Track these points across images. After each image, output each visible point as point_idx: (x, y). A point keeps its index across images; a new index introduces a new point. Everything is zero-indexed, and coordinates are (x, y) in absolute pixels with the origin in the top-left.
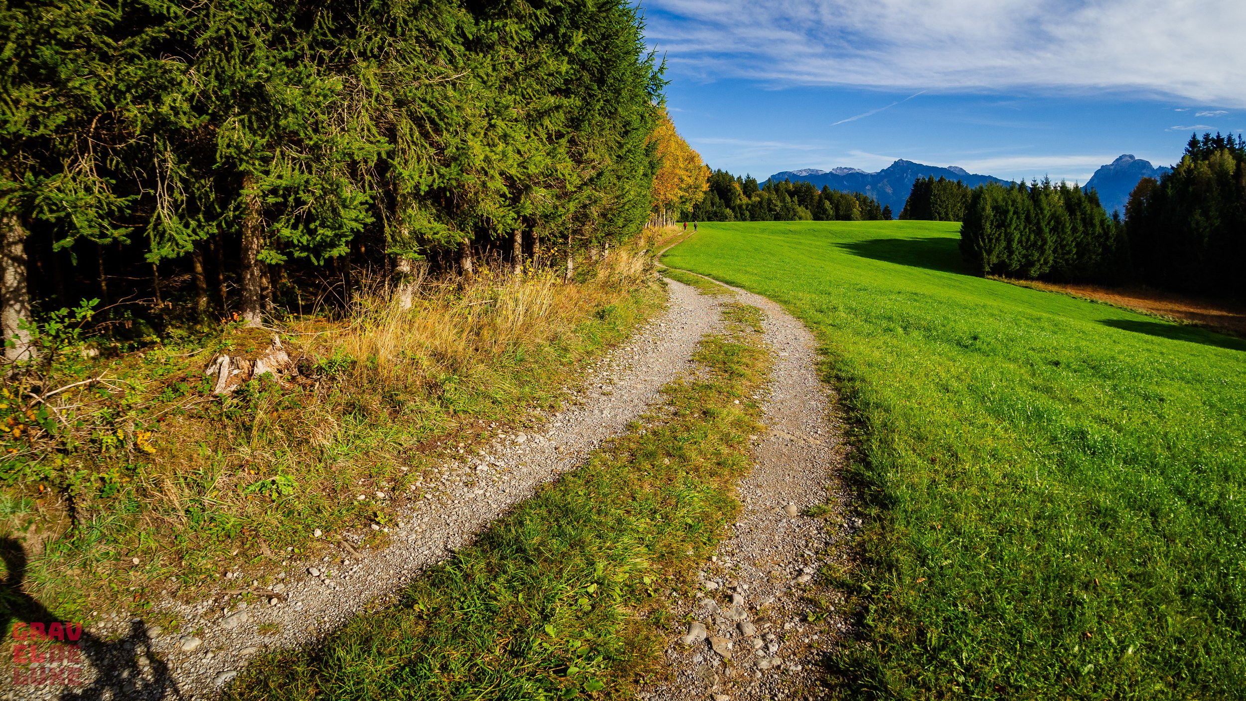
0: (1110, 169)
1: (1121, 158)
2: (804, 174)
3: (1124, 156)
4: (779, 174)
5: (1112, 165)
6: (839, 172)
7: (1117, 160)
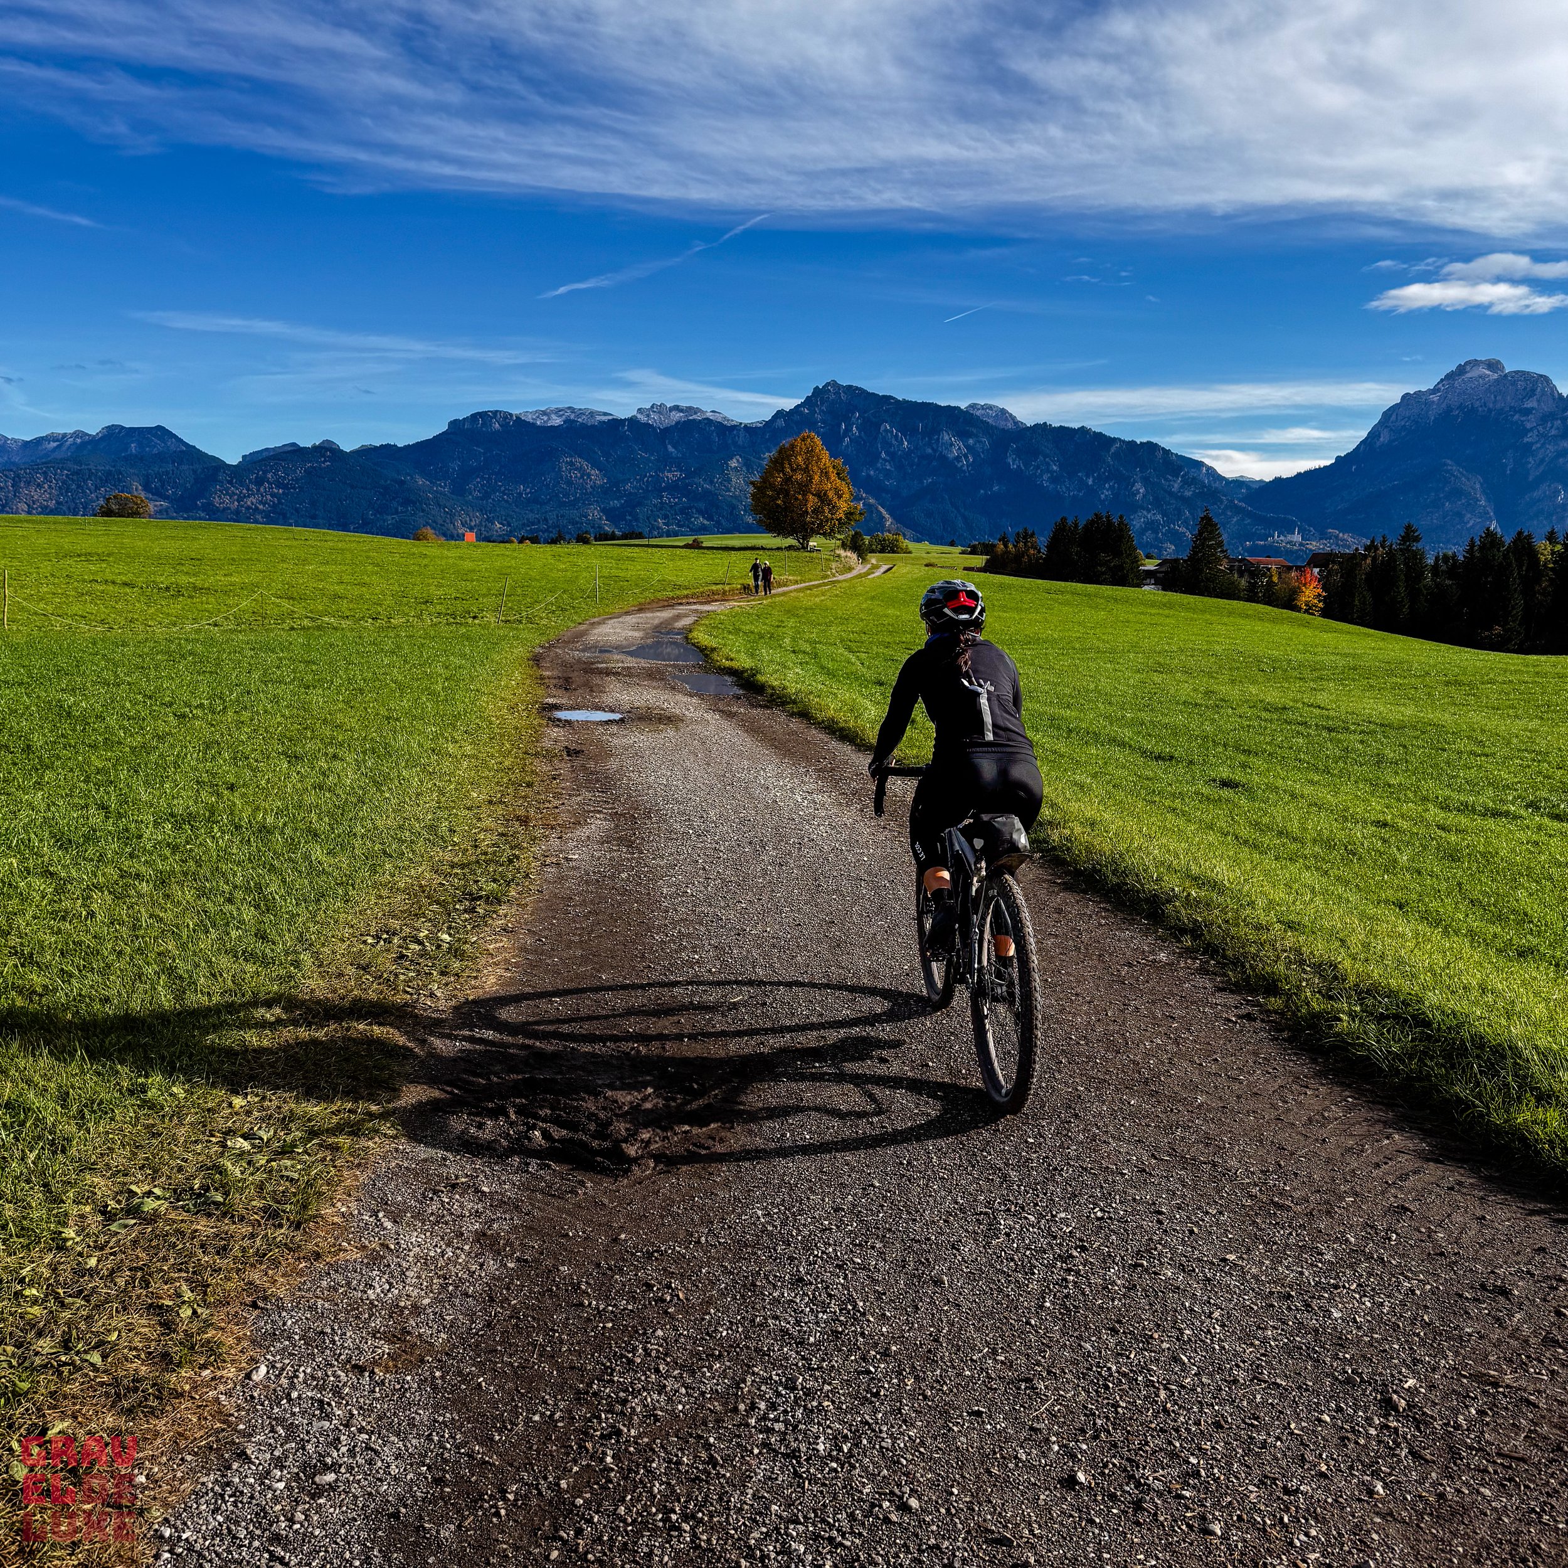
0: (1429, 404)
1: (1461, 370)
2: (557, 421)
3: (1475, 363)
4: (474, 417)
5: (1435, 391)
6: (654, 419)
7: (1450, 376)
